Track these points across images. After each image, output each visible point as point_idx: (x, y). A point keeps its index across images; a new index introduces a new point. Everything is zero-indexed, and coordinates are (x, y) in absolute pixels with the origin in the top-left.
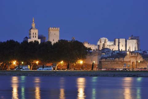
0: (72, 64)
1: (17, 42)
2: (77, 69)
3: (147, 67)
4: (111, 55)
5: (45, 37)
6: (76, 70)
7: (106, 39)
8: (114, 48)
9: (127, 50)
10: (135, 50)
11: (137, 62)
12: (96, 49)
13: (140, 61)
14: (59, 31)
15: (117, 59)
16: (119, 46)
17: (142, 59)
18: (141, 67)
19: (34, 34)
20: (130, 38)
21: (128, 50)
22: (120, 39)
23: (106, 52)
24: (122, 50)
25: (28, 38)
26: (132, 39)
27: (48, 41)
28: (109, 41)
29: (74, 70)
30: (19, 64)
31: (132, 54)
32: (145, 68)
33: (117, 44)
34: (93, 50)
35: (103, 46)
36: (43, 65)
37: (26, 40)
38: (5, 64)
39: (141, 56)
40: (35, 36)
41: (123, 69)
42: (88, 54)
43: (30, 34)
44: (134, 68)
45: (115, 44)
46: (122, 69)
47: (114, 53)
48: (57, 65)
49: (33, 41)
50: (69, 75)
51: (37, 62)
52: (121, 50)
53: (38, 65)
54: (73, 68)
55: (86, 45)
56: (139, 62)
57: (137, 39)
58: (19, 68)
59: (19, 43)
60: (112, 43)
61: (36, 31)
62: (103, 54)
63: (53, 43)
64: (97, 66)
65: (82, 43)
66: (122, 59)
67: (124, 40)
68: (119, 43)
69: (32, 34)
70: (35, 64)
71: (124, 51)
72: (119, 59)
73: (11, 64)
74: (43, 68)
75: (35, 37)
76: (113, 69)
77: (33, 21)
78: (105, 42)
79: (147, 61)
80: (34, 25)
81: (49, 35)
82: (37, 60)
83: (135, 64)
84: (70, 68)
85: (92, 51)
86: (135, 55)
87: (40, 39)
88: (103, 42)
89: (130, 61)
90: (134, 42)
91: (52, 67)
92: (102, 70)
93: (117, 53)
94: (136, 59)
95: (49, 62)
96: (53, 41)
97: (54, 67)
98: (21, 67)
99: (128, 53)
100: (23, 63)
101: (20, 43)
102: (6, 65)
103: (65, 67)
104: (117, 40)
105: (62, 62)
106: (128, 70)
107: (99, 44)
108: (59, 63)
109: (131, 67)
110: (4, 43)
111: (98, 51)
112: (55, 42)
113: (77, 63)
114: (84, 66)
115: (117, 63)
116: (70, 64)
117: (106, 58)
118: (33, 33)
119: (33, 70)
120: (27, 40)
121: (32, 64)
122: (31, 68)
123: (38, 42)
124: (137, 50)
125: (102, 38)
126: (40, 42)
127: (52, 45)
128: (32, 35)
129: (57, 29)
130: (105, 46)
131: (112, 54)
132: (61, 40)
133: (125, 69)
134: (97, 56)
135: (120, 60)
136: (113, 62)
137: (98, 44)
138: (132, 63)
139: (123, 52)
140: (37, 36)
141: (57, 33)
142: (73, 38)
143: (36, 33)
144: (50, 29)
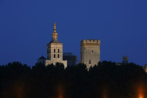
1: (26, 65)
19: (57, 51)
25: (46, 59)
27: (80, 64)
37: (42, 62)
40: (58, 55)
43: (49, 52)
49: (54, 64)
59: (29, 67)
61: (60, 46)
63: (88, 67)
65: (141, 67)
69: (52, 51)
75: (58, 57)
77: (55, 28)
81: (81, 53)
87: (66, 61)
96: (90, 63)
101: (31, 68)
112: (93, 66)
118: (55, 50)
120: (44, 62)
123: (62, 65)
126: (66, 65)
127: (88, 70)
128: (52, 54)
129: (95, 42)
132: (105, 63)
140: (61, 54)
141: (97, 49)
142: (125, 59)
143: (59, 50)
144: (85, 42)
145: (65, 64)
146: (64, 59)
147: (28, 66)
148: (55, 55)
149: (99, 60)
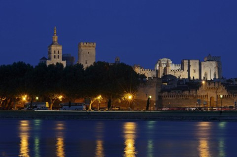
0: (116, 101)
1: (29, 65)
2: (123, 108)
3: (234, 105)
4: (176, 86)
5: (73, 58)
6: (122, 110)
7: (169, 60)
8: (181, 74)
9: (202, 78)
10: (215, 79)
11: (218, 97)
12: (154, 76)
13: (223, 96)
14: (96, 48)
15: (186, 93)
16: (189, 71)
17: (225, 93)
18: (225, 105)
20: (206, 59)
21: (204, 78)
22: (190, 61)
23: (169, 81)
24: (194, 77)
25: (47, 59)
26: (209, 61)
27: (78, 64)
28: (173, 65)
29: (119, 110)
30: (31, 100)
31: (209, 84)
32: (231, 107)
33: (186, 68)
34: (149, 78)
35: (164, 71)
36: (70, 102)
37: (43, 62)
38: (9, 101)
39: (224, 88)
40: (58, 56)
41: (197, 108)
42: (140, 84)
43: (50, 53)
44: (213, 107)
45: (182, 69)
46: (194, 109)
47: (181, 83)
48: (92, 102)
49: (55, 64)
50: (111, 118)
51: (60, 97)
52: (192, 78)
53: (61, 102)
54: (117, 106)
55: (138, 70)
56: (221, 96)
57: (218, 61)
58: (31, 107)
59: (32, 67)
60: (178, 67)
61: (60, 48)
62: (164, 84)
63: (85, 67)
64: (155, 104)
65: (131, 67)
66: (194, 91)
67: (198, 61)
68: (189, 66)
69: (53, 52)
70: (58, 100)
71: (197, 79)
72: (189, 92)
73: (19, 99)
74: (70, 107)
75: (58, 58)
76: (181, 108)
77: (55, 32)
78: (167, 65)
79: (234, 95)
80: (55, 39)
81: (79, 54)
82: (60, 94)
83: (215, 100)
84: (113, 107)
85: (147, 79)
86: (215, 85)
87: (65, 61)
88: (164, 66)
89: (206, 96)
90: (213, 65)
91: (84, 105)
92: (163, 109)
93: (186, 83)
94: (217, 93)
95: (78, 97)
96: (86, 63)
97: (87, 104)
98: (35, 105)
99: (203, 82)
100: (37, 98)
101: (34, 67)
102: (11, 101)
103: (105, 106)
104: (186, 62)
105: (99, 97)
106: (204, 110)
107: (158, 69)
108: (95, 99)
109: (209, 105)
110: (9, 66)
111: (155, 80)
112: (89, 65)
113: (123, 98)
114: (134, 103)
115: (186, 99)
116: (112, 100)
117: (169, 91)
118: (55, 51)
119: (53, 109)
120: (45, 62)
121: (53, 100)
122: (50, 107)
123: (62, 65)
124: (217, 77)
125: (162, 60)
126: (65, 65)
127: (85, 70)
128: (53, 55)
129: (91, 44)
130: (166, 72)
131: (178, 84)
132: (99, 63)
133: (200, 108)
134: (155, 88)
135: (191, 93)
136: (180, 98)
137: (155, 69)
138: (211, 98)
139: (195, 81)
140: (61, 55)
141: (93, 51)
142: (117, 60)
143: (58, 51)
144: (82, 44)
145: (64, 63)
146: (63, 59)
147: (31, 65)
148: (55, 56)
149: (94, 61)
